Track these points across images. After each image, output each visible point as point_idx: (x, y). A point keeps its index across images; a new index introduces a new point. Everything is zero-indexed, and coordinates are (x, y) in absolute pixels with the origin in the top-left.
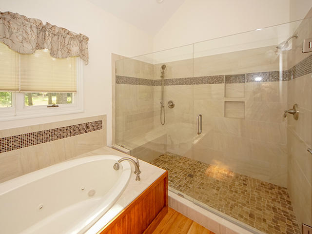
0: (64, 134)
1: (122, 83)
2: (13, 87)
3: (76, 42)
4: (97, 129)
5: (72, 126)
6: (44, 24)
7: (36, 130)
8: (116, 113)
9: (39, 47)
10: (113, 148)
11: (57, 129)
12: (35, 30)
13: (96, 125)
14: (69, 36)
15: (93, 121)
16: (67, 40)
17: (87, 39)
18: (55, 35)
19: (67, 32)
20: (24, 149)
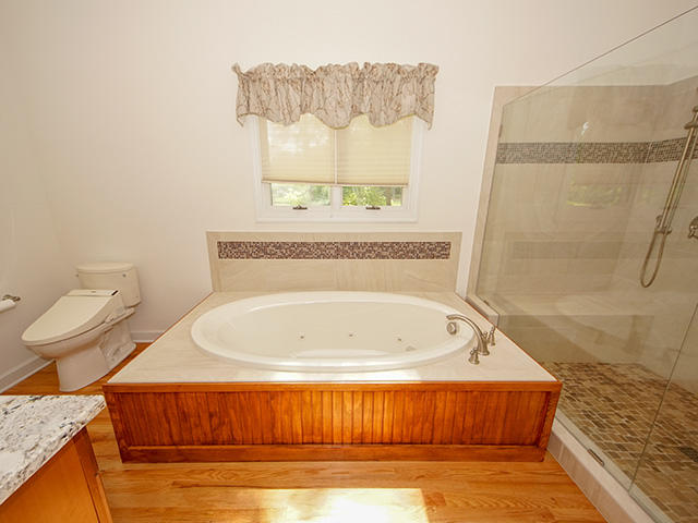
0: (384, 253)
1: (517, 160)
2: (328, 178)
3: (412, 85)
4: (438, 257)
5: (397, 243)
6: (361, 67)
7: (352, 240)
8: (486, 233)
9: (356, 112)
10: (468, 301)
11: (376, 244)
12: (350, 83)
13: (438, 250)
14: (399, 77)
15: (433, 240)
16: (396, 85)
17: (435, 70)
18: (377, 83)
19: (396, 68)
20: (340, 260)
